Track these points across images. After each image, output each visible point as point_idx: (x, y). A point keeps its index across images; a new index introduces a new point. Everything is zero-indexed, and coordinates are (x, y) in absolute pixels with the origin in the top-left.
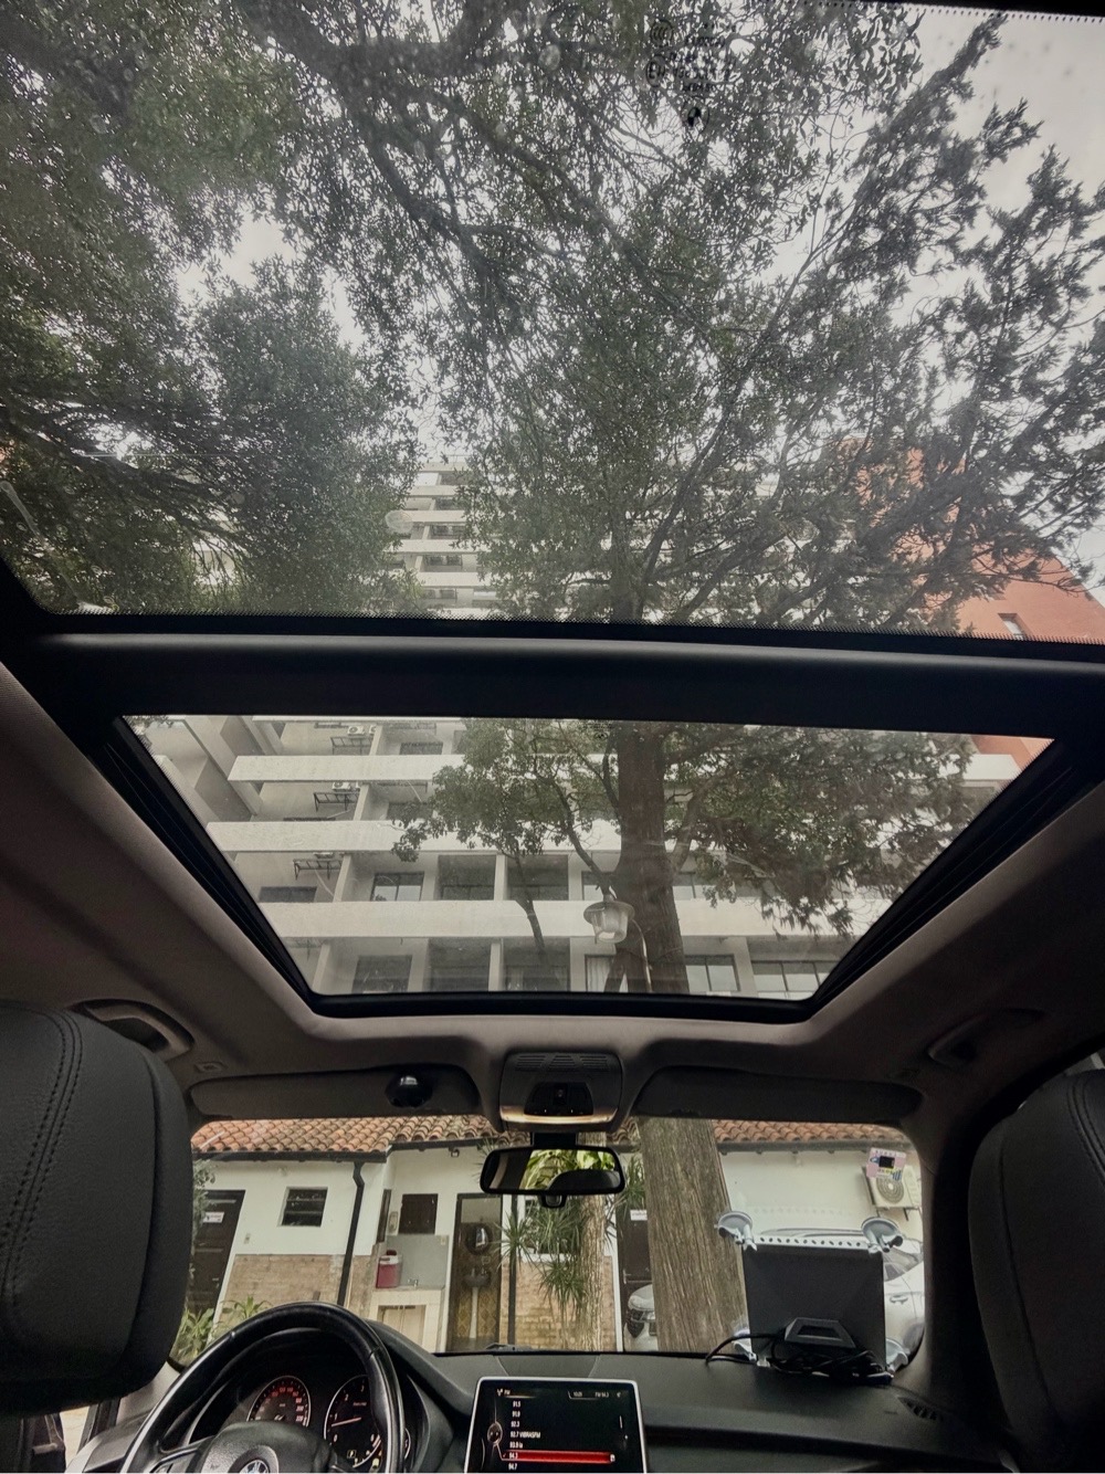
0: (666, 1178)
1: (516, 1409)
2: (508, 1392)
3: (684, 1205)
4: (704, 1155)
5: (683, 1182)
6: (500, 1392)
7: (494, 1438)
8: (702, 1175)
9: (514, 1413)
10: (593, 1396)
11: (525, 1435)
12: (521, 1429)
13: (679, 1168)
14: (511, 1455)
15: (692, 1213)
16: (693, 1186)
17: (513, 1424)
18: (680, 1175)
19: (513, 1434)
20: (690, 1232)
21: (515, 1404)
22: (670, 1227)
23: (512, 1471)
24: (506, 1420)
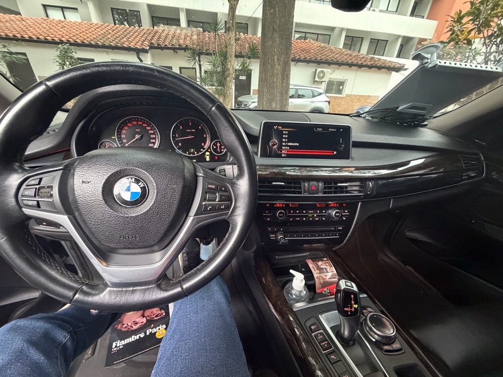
0: (270, 61)
1: (285, 134)
2: (280, 128)
3: (275, 71)
4: (287, 53)
5: (276, 63)
6: (275, 127)
7: (274, 145)
8: (284, 61)
9: (284, 136)
10: (328, 130)
11: (290, 144)
12: (288, 142)
13: (276, 58)
14: (283, 152)
15: (277, 74)
16: (280, 65)
17: (284, 140)
18: (276, 60)
19: (284, 144)
20: (275, 80)
21: (284, 132)
22: (268, 78)
23: (284, 157)
24: (280, 138)
